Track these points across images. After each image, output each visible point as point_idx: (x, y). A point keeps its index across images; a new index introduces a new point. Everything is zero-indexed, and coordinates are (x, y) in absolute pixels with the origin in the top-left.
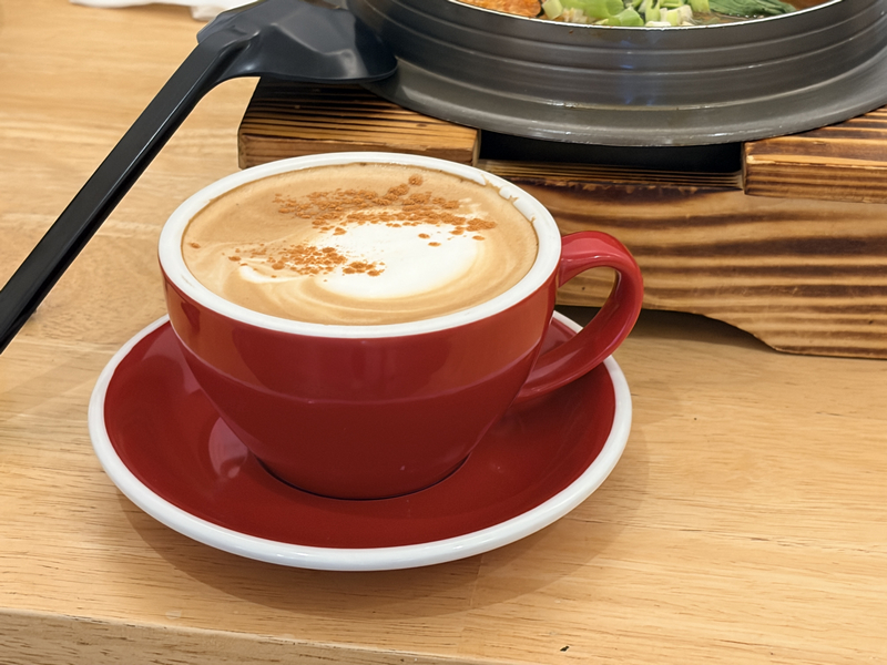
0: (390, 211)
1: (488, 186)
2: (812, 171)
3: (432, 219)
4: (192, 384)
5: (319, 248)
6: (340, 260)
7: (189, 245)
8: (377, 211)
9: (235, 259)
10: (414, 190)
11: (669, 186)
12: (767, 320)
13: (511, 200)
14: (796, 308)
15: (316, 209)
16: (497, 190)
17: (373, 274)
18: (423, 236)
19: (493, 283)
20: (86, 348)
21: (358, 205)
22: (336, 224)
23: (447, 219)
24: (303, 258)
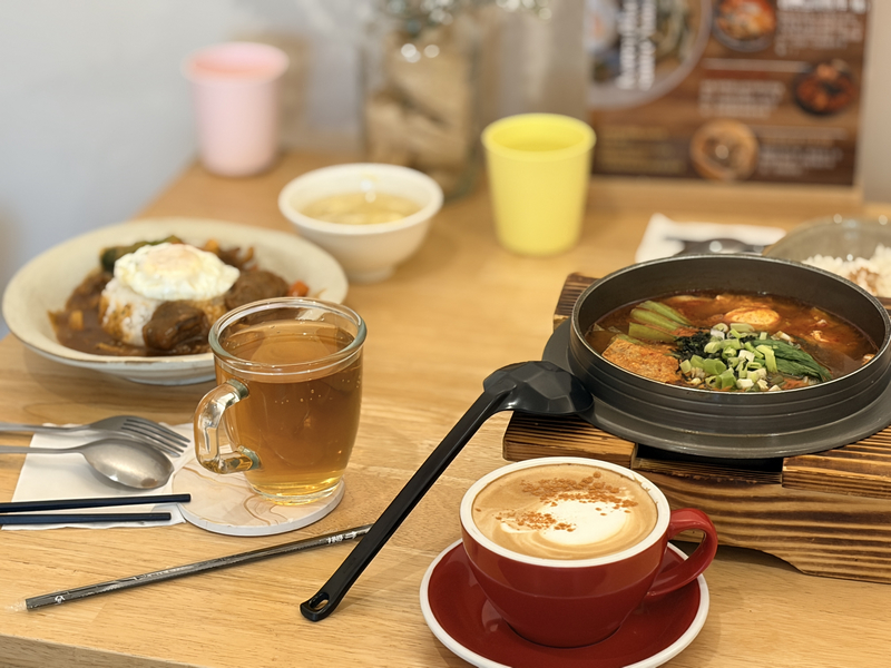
0: (582, 493)
1: (636, 481)
2: (818, 477)
3: (604, 499)
4: (473, 581)
5: (543, 514)
6: (554, 521)
7: (475, 510)
8: (575, 493)
9: (499, 519)
10: (595, 480)
11: (741, 479)
12: (798, 556)
13: (646, 490)
14: (814, 550)
15: (542, 490)
16: (640, 484)
17: (570, 530)
18: (598, 509)
19: (633, 538)
20: (416, 552)
21: (565, 489)
22: (553, 500)
23: (613, 500)
24: (534, 519)
